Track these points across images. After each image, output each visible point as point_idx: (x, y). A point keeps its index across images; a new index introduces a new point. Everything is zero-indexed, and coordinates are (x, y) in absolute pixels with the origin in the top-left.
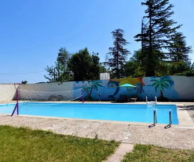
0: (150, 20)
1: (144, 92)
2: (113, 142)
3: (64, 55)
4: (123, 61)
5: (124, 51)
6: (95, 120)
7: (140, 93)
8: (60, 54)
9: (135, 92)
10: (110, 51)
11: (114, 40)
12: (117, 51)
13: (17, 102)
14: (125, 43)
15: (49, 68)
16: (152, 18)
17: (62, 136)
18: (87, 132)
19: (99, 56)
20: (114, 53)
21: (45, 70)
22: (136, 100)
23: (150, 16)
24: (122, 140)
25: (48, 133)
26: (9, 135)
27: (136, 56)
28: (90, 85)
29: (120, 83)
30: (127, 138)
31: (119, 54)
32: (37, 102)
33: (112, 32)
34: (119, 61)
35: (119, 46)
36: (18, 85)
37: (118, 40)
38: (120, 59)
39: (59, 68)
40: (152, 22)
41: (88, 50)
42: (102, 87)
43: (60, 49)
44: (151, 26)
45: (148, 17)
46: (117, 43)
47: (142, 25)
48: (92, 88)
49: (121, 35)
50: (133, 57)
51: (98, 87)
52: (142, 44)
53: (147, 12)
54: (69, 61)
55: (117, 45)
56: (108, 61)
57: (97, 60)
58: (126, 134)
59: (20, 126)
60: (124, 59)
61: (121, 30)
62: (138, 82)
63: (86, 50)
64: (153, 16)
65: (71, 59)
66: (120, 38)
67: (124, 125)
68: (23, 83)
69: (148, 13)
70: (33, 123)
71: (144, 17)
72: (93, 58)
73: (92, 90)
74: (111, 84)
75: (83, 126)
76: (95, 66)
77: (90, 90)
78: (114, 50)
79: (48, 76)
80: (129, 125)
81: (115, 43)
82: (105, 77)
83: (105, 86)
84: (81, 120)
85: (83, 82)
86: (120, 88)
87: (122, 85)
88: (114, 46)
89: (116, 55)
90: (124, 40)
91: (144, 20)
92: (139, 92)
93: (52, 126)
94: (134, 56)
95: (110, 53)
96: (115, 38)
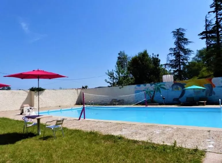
0: (217, 15)
1: (214, 93)
2: (196, 150)
3: (123, 58)
4: (185, 61)
5: (187, 51)
6: (167, 125)
7: (210, 95)
8: (119, 58)
9: (204, 94)
10: (170, 52)
11: (175, 40)
12: (178, 51)
13: (84, 106)
14: (187, 42)
15: (110, 72)
16: (219, 12)
17: (135, 142)
18: (161, 138)
19: (159, 58)
20: (175, 54)
21: (106, 74)
22: (206, 102)
23: (216, 11)
24: (206, 148)
25: (120, 138)
26: (81, 139)
27: (199, 56)
28: (152, 88)
29: (186, 85)
30: (211, 146)
31: (181, 54)
32: (101, 106)
33: (172, 32)
34: (181, 62)
35: (180, 46)
36: (80, 90)
37: (179, 39)
38: (182, 60)
39: (120, 71)
40: (219, 17)
41: (148, 52)
42: (166, 90)
43: (119, 53)
44: (218, 21)
45: (214, 12)
46: (178, 43)
47: (206, 22)
48: (155, 91)
49: (182, 34)
50: (195, 57)
51: (161, 90)
52: (207, 42)
53: (212, 7)
54: (128, 64)
55: (178, 45)
56: (169, 62)
57: (157, 62)
58: (209, 141)
59: (89, 131)
60: (186, 60)
61: (182, 29)
62: (207, 83)
63: (146, 52)
64: (220, 10)
65: (131, 63)
66: (181, 37)
67: (203, 131)
68: (83, 88)
69: (214, 8)
70: (101, 127)
71: (209, 12)
72: (153, 60)
73: (155, 93)
74: (175, 87)
75: (155, 132)
76: (156, 68)
77: (152, 93)
78: (175, 50)
79: (108, 80)
80: (209, 131)
81: (176, 43)
82: (168, 79)
83: (169, 88)
84: (150, 124)
85: (145, 85)
86: (186, 90)
87: (188, 87)
88: (175, 46)
89: (178, 55)
90: (186, 39)
91: (208, 16)
92: (208, 95)
93: (121, 130)
94: (197, 56)
95: (171, 54)
96: (176, 38)
